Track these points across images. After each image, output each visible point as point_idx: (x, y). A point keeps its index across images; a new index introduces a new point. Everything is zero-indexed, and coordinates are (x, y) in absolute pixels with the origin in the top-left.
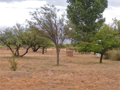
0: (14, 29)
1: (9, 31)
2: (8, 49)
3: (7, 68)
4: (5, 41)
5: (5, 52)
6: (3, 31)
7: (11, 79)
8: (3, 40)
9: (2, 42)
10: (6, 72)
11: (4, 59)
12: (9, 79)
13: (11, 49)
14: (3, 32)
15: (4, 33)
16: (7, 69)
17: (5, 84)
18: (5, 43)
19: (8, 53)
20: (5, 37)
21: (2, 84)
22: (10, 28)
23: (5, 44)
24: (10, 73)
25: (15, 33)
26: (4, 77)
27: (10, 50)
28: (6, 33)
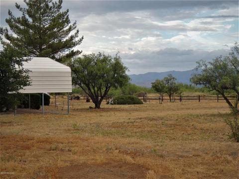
0: (231, 58)
1: (221, 64)
2: (218, 100)
3: (222, 136)
4: (213, 83)
5: (214, 104)
6: (210, 63)
7: (235, 159)
8: (210, 82)
9: (208, 85)
10: (222, 143)
11: (212, 118)
12: (230, 158)
13: (226, 98)
14: (209, 66)
15: (212, 67)
16: (222, 138)
17: (222, 167)
18: (214, 87)
19: (219, 106)
20: (214, 75)
21: (217, 169)
22: (223, 57)
23: (215, 89)
24: (230, 146)
25: (233, 67)
26: (219, 155)
27: (225, 101)
28: (216, 67)
